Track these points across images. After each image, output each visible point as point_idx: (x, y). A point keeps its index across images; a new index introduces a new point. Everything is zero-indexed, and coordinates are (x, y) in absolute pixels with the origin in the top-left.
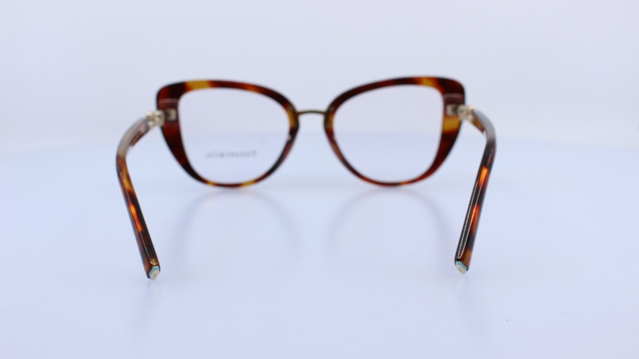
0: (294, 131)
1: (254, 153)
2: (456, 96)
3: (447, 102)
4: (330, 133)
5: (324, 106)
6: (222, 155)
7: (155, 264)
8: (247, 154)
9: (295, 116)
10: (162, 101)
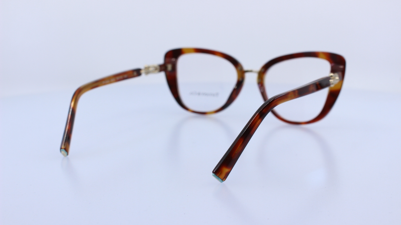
0: (240, 84)
1: (217, 94)
2: (342, 67)
4: (261, 84)
6: (199, 94)
7: (63, 148)
8: (213, 95)
9: (242, 73)
10: (168, 60)
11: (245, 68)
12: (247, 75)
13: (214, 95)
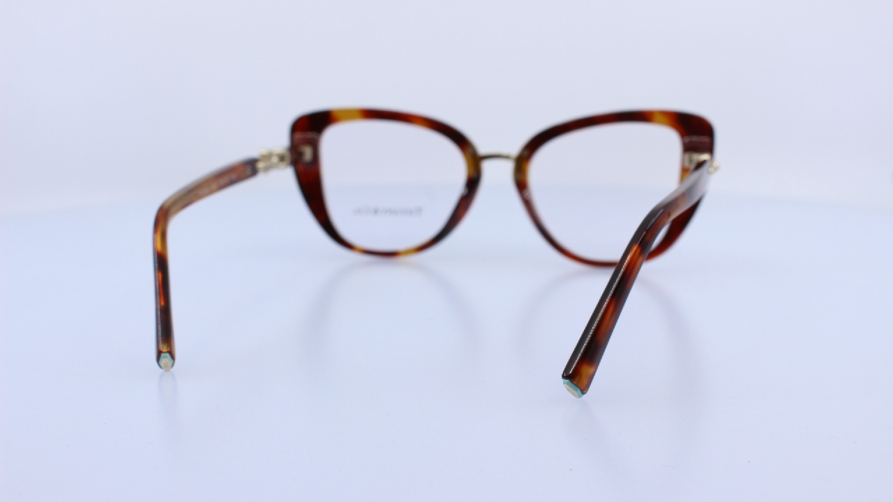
0: (473, 184)
1: (419, 211)
3: (688, 148)
4: (521, 185)
5: (515, 148)
6: (376, 212)
7: (165, 350)
8: (409, 212)
9: (475, 161)
10: (298, 136)
11: (482, 149)
12: (487, 167)
13: (411, 212)
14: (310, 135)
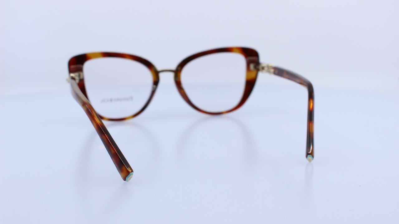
0: (156, 83)
2: (253, 58)
3: (249, 62)
4: (178, 84)
9: (156, 74)
10: (72, 67)
14: (79, 66)
